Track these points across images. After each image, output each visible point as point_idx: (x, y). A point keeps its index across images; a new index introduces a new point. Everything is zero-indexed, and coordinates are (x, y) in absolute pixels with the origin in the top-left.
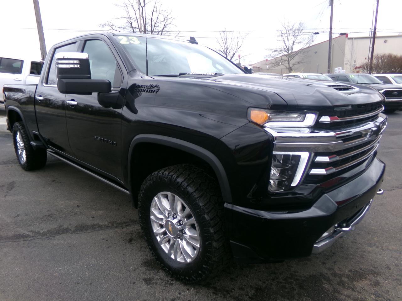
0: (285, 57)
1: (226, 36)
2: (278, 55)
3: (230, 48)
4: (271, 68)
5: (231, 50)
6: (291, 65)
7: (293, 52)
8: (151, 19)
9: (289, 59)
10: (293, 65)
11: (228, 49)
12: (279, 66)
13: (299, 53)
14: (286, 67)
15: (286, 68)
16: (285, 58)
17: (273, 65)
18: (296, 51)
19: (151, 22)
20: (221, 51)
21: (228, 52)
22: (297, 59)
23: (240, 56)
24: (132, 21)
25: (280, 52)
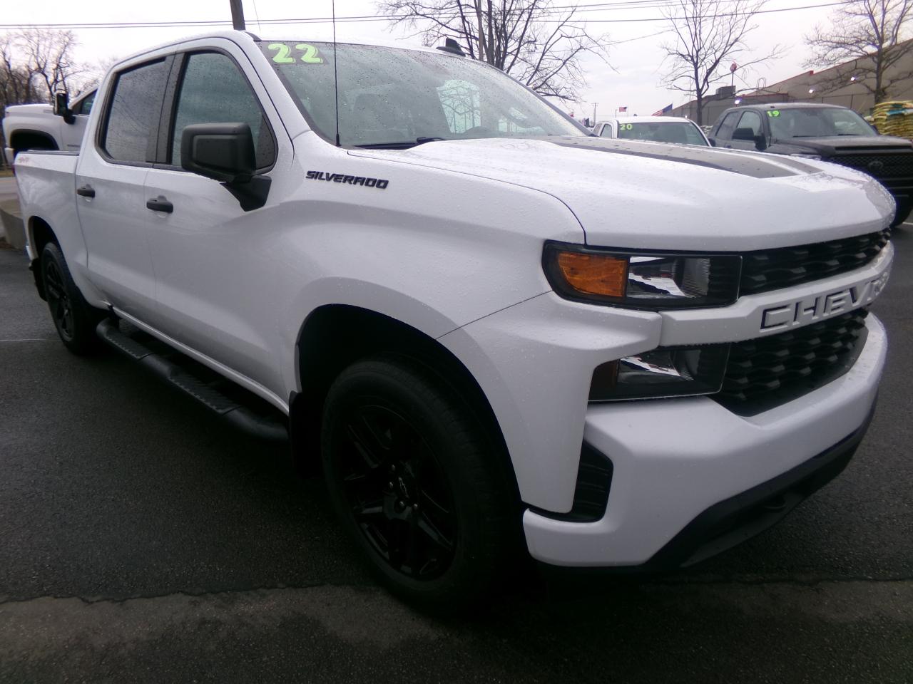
0: (869, 59)
1: (698, 11)
2: (846, 55)
3: (707, 45)
4: (821, 95)
5: (710, 51)
6: (884, 83)
7: (896, 44)
9: (879, 66)
10: (892, 81)
11: (701, 50)
12: (845, 86)
14: (868, 87)
15: (866, 91)
16: (870, 63)
17: (830, 85)
18: (904, 42)
20: (683, 56)
21: (702, 57)
22: (905, 63)
25: (854, 48)
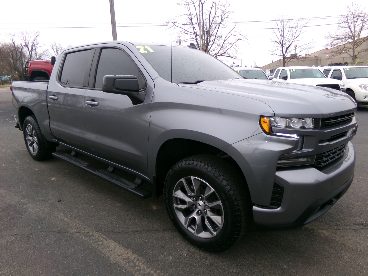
0: (350, 44)
1: (283, 26)
2: (340, 43)
3: (286, 39)
4: (331, 58)
5: (288, 41)
6: (356, 53)
7: (360, 39)
8: (210, 14)
9: (354, 47)
10: (359, 53)
11: (285, 40)
12: (341, 54)
13: (366, 39)
14: (350, 55)
15: (349, 56)
16: (350, 46)
17: (335, 54)
18: (363, 38)
19: (210, 17)
20: (277, 42)
21: (284, 43)
22: (364, 46)
23: (296, 46)
24: (192, 17)
25: (344, 40)
